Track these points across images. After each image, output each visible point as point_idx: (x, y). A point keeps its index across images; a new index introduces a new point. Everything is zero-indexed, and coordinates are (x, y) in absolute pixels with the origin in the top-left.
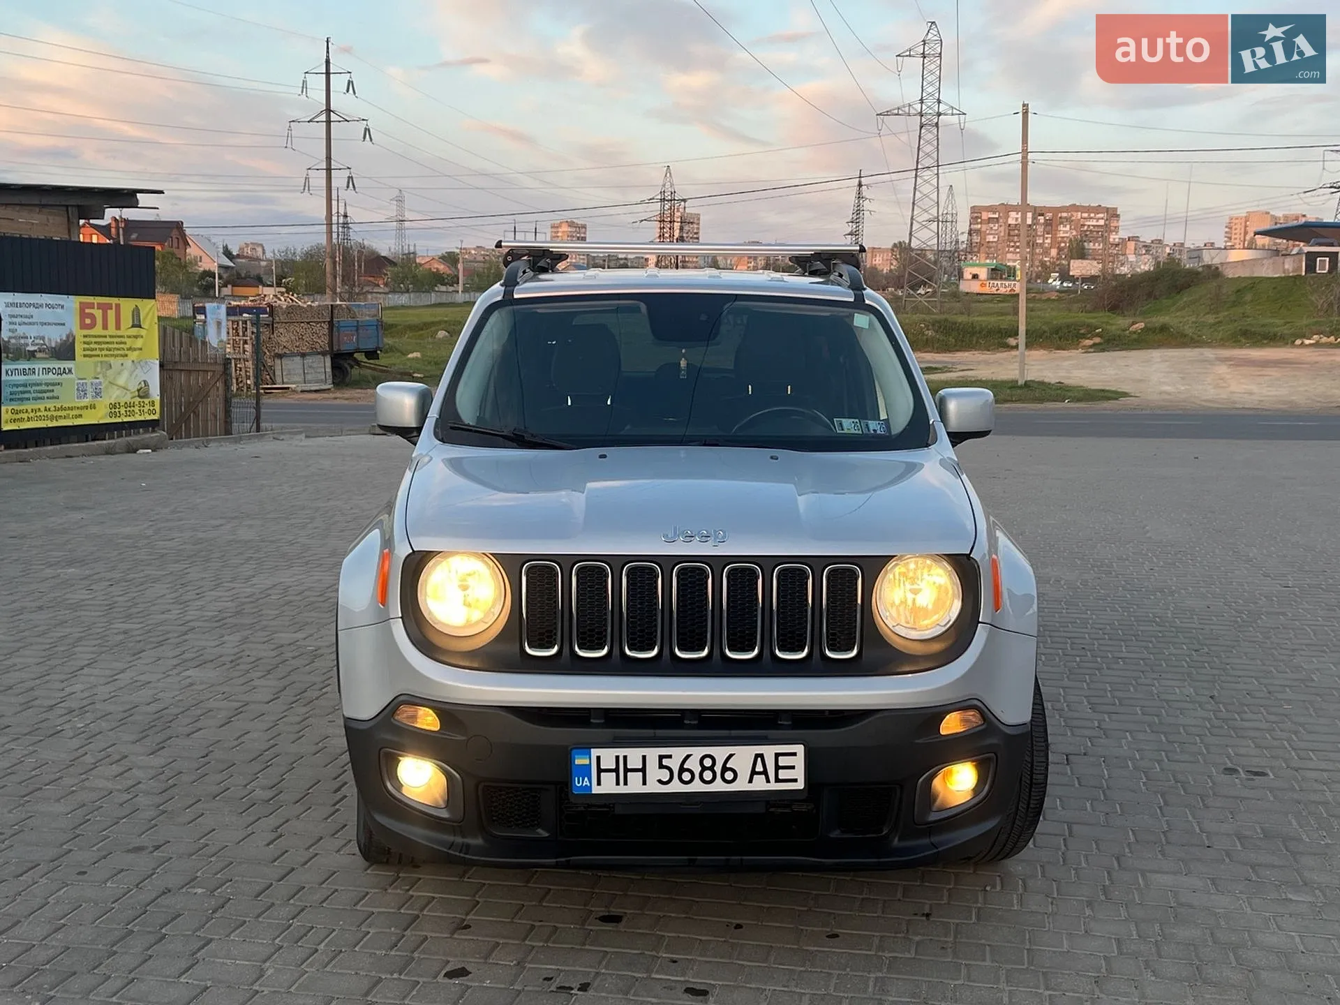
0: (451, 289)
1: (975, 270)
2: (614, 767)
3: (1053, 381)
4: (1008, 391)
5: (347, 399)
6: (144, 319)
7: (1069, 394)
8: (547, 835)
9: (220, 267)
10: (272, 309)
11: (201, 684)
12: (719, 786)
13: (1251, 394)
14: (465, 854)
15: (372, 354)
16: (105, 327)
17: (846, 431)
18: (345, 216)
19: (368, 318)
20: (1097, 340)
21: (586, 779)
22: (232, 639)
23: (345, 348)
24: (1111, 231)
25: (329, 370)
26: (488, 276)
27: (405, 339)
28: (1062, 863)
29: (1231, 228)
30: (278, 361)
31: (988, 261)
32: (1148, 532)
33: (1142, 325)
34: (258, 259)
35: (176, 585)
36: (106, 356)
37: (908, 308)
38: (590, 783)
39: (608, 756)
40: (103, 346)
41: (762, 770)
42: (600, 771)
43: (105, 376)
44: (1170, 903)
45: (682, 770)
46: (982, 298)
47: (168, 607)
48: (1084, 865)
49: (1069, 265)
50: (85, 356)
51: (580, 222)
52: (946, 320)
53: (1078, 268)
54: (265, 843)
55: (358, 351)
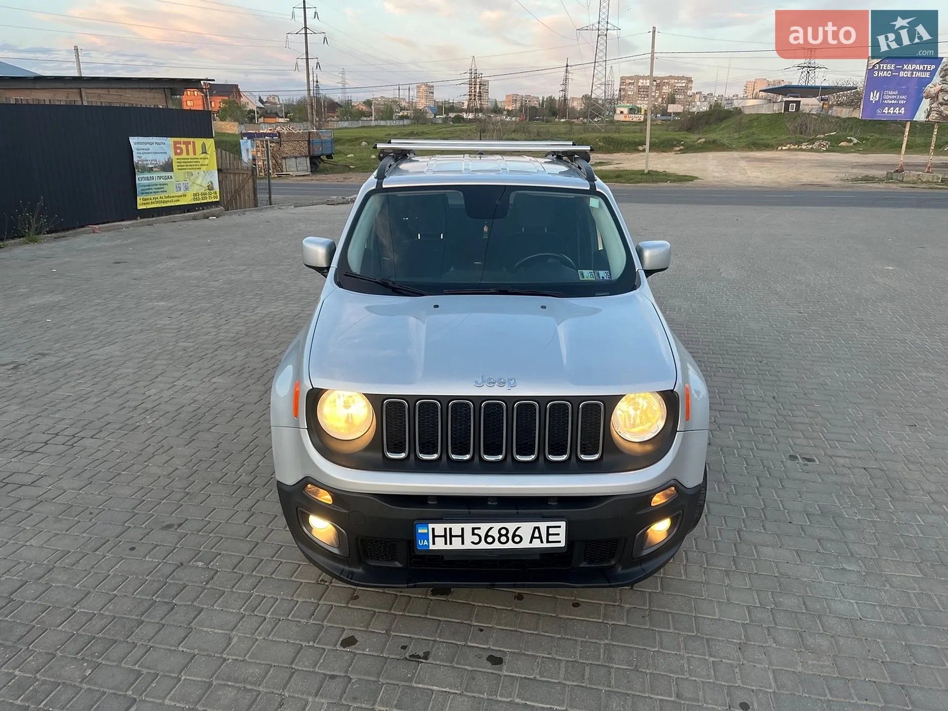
0: (369, 119)
1: (622, 109)
2: (443, 534)
3: (661, 171)
4: (640, 176)
5: (317, 180)
6: (208, 149)
7: (670, 178)
8: (401, 566)
9: (258, 107)
10: (279, 135)
11: (221, 389)
12: (510, 545)
13: (758, 177)
14: (351, 579)
15: (329, 156)
16: (188, 154)
17: (585, 279)
18: (317, 82)
19: (327, 138)
20: (682, 147)
21: (426, 541)
22: (241, 354)
23: (317, 153)
24: (688, 89)
25: (309, 165)
26: (386, 112)
27: (346, 147)
28: (706, 537)
29: (747, 87)
30: (284, 161)
31: (628, 104)
32: (722, 273)
33: (704, 140)
34: (275, 104)
35: (215, 314)
36: (190, 169)
37: (590, 130)
38: (428, 543)
39: (439, 528)
40: (188, 164)
41: (538, 536)
42: (434, 536)
43: (190, 180)
44: (774, 573)
45: (487, 536)
46: (625, 123)
47: (209, 330)
48: (719, 538)
49: (667, 106)
50: (178, 169)
51: (430, 84)
52: (609, 137)
53: (672, 108)
54: (243, 521)
55: (322, 155)
